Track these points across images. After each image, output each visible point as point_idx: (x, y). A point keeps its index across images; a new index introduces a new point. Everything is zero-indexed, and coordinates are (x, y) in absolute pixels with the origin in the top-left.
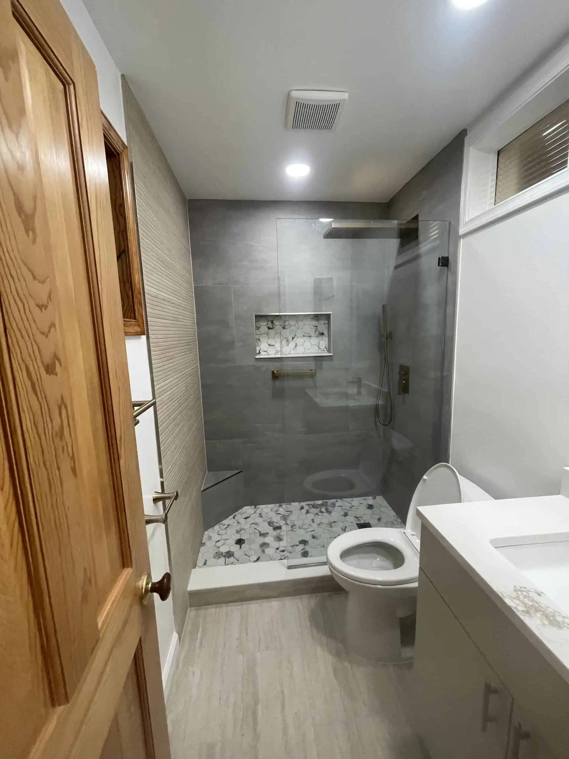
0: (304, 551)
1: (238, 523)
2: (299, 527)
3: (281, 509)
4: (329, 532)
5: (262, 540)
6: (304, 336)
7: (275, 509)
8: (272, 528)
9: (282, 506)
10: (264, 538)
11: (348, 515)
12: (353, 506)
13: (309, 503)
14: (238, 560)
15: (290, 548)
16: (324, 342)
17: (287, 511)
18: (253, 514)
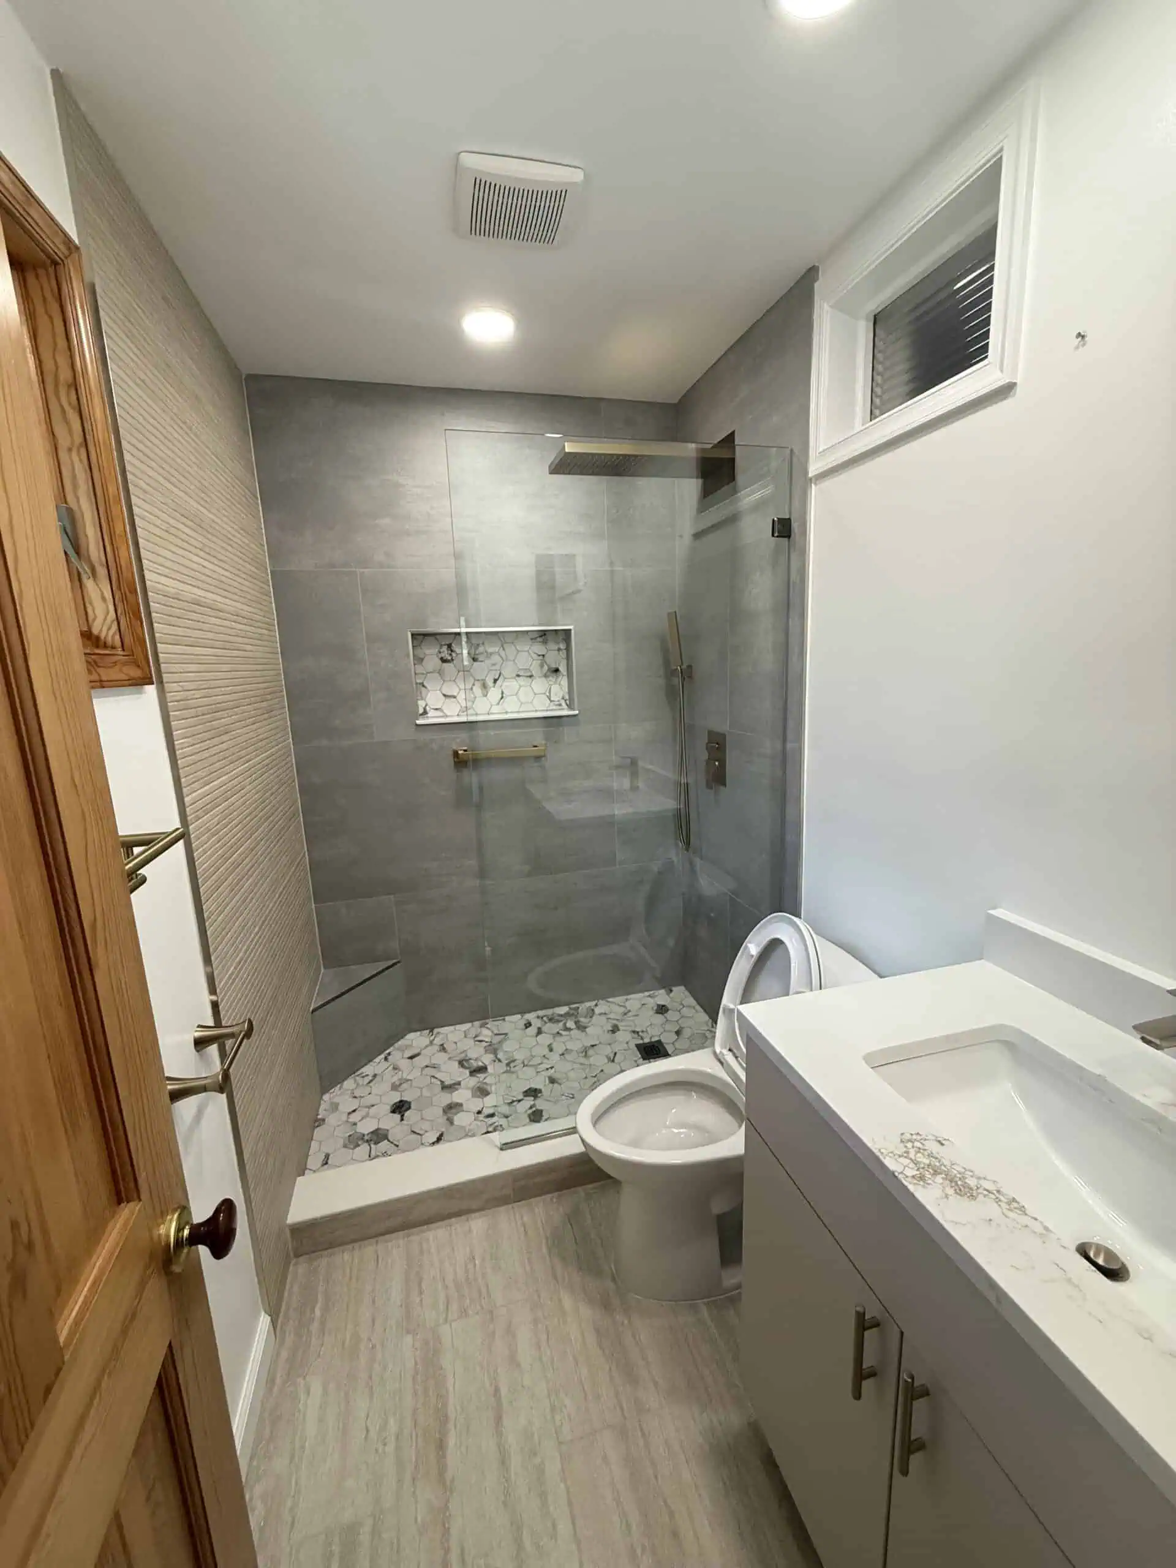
0: (534, 1109)
1: (395, 1068)
2: (523, 1063)
3: (485, 1032)
4: (582, 1067)
5: (446, 1099)
6: (518, 676)
7: (473, 1033)
8: (467, 1072)
9: (488, 1026)
10: (451, 1093)
11: (619, 1030)
12: (629, 1011)
13: (541, 1013)
14: (397, 1146)
15: (505, 1109)
16: (559, 688)
17: (496, 1034)
18: (427, 1046)
